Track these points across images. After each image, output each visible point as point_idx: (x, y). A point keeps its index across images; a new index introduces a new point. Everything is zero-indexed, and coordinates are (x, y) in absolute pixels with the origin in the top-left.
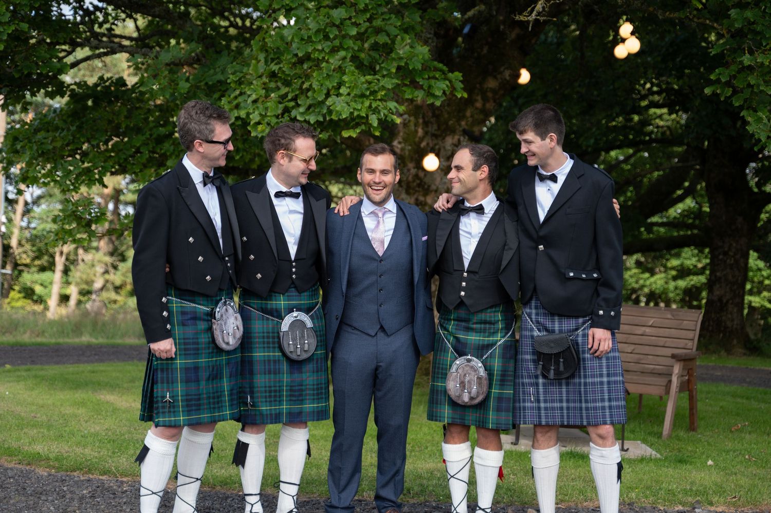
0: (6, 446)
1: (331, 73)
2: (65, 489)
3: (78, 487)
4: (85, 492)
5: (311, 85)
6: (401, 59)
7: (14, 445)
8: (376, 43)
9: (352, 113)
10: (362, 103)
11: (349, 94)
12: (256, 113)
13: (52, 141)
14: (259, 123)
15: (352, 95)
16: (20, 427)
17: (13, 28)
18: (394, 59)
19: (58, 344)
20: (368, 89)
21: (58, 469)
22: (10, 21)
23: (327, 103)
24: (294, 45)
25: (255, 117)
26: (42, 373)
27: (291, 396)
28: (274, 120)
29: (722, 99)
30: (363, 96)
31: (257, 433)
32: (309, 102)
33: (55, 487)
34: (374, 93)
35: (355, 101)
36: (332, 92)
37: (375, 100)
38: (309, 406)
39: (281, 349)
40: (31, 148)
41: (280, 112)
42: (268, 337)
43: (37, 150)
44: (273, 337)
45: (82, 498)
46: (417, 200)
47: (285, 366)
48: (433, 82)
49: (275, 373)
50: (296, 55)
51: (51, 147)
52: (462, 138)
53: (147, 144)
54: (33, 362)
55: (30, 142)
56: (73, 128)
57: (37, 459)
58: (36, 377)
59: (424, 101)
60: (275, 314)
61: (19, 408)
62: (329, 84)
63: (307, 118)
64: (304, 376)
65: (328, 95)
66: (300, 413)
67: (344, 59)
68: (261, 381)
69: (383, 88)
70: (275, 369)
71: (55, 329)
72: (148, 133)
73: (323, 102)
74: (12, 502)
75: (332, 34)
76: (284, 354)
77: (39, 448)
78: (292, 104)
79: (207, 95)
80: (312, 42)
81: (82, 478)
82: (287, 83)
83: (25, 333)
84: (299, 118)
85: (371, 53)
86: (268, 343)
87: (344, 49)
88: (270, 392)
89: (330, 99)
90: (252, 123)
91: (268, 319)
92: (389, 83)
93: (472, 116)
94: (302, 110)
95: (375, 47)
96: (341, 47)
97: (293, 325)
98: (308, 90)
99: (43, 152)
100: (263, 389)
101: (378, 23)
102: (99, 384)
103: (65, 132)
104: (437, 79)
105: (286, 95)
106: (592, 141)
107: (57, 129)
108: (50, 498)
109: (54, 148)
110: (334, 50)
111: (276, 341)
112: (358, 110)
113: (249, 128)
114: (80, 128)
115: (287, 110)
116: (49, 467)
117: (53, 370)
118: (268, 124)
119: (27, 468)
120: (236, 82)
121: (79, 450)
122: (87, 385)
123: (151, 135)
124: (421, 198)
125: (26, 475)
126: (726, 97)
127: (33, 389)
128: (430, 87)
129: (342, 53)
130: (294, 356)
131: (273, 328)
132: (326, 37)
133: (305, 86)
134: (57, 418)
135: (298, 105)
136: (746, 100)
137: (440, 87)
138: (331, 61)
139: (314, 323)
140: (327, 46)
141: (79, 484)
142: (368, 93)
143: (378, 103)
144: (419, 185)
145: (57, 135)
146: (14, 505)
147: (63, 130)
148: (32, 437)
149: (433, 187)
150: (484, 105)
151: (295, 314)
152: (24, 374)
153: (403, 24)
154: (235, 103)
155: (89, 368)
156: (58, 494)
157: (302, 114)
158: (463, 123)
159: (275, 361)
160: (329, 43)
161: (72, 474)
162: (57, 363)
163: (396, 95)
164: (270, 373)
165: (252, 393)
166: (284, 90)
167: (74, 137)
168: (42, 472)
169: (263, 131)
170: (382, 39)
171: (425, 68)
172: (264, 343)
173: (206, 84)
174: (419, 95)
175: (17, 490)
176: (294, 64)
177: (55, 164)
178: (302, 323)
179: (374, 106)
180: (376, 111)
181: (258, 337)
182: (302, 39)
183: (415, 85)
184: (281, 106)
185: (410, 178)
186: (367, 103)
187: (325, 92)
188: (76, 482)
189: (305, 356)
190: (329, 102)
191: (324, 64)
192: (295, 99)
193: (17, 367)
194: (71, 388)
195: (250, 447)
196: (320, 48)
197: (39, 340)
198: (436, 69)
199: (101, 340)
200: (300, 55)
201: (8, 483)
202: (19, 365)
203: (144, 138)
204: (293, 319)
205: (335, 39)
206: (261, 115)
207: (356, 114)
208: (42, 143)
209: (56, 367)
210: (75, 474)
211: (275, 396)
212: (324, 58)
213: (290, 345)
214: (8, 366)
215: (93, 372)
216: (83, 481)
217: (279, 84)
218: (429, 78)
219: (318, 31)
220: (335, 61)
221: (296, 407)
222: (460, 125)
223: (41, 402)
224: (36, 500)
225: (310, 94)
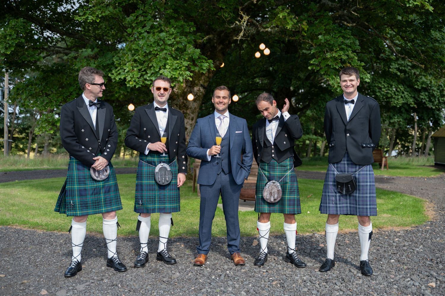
0: (22, 220)
1: (161, 60)
2: (52, 240)
3: (58, 239)
4: (61, 241)
5: (153, 65)
6: (189, 54)
7: (25, 218)
8: (178, 48)
9: (172, 76)
10: (176, 72)
11: (170, 68)
12: (129, 76)
13: (35, 89)
14: (130, 81)
15: (171, 68)
16: (27, 210)
17: (18, 41)
18: (186, 54)
19: (35, 170)
20: (178, 66)
21: (47, 230)
22: (16, 38)
23: (160, 72)
24: (144, 48)
25: (128, 79)
26: (31, 183)
27: (159, 200)
28: (137, 80)
29: (316, 71)
30: (176, 69)
31: (145, 217)
32: (152, 71)
33: (47, 239)
34: (180, 68)
35: (173, 71)
36: (162, 68)
37: (181, 71)
38: (168, 205)
39: (155, 180)
40: (26, 93)
41: (139, 76)
42: (150, 174)
43: (29, 93)
44: (152, 174)
45: (61, 245)
46: (183, 112)
47: (157, 187)
48: (202, 64)
49: (152, 191)
50: (145, 52)
51: (34, 92)
52: (200, 88)
53: (75, 91)
54: (26, 178)
55: (25, 90)
56: (44, 84)
57: (37, 225)
58: (30, 185)
59: (199, 71)
60: (153, 164)
61: (25, 201)
62: (161, 64)
63: (151, 78)
64: (166, 192)
65: (160, 69)
66: (164, 209)
67: (166, 54)
68: (146, 194)
69: (183, 66)
70: (152, 188)
71: (32, 163)
72: (76, 86)
73: (158, 72)
74: (29, 249)
75: (161, 43)
76: (156, 182)
77: (37, 220)
78: (144, 73)
79: (103, 70)
80: (153, 47)
81: (59, 234)
82: (142, 64)
83: (20, 165)
84: (148, 78)
85: (175, 52)
86: (150, 177)
87: (166, 50)
88: (150, 199)
89: (161, 71)
90: (127, 81)
91: (150, 166)
92: (186, 64)
93: (204, 79)
94: (149, 75)
95: (177, 49)
96: (164, 49)
97: (161, 169)
98: (151, 67)
99: (31, 94)
100: (147, 197)
101: (178, 39)
102: (57, 188)
103: (40, 86)
104: (203, 62)
105: (141, 69)
106: (240, 89)
107: (36, 84)
108: (46, 246)
109: (36, 92)
110: (162, 50)
111: (153, 175)
112: (175, 75)
113: (126, 83)
114: (47, 84)
115: (142, 75)
116: (43, 229)
117: (36, 181)
118: (134, 81)
119: (33, 230)
120: (118, 64)
121: (55, 220)
122: (52, 188)
123: (77, 87)
124: (185, 111)
125: (33, 234)
126: (317, 70)
127: (29, 191)
128: (201, 66)
129: (165, 52)
130: (161, 183)
131: (152, 170)
132: (158, 45)
133: (150, 65)
134: (42, 205)
135: (147, 73)
136: (326, 71)
137: (206, 65)
138: (161, 55)
139: (171, 168)
140: (158, 48)
141: (58, 237)
142: (178, 68)
143: (182, 72)
144: (184, 106)
145: (37, 87)
146: (30, 251)
147: (39, 85)
148: (33, 215)
149: (190, 107)
150: (209, 75)
151: (162, 164)
152: (24, 184)
153: (188, 40)
154: (118, 72)
155: (51, 180)
156: (49, 243)
157: (149, 77)
158: (201, 82)
159: (152, 185)
160: (159, 47)
161: (54, 232)
162: (37, 178)
163: (188, 68)
164: (150, 190)
165: (142, 199)
166: (140, 67)
167: (44, 87)
168: (40, 232)
169: (132, 84)
170: (180, 46)
171: (199, 58)
172: (148, 177)
173: (102, 65)
174: (197, 69)
175: (30, 242)
176: (145, 56)
177: (37, 99)
178: (165, 168)
179: (181, 73)
180: (182, 75)
181: (145, 174)
182: (148, 45)
183: (195, 65)
184: (140, 74)
185: (181, 103)
186: (178, 72)
187: (159, 67)
188: (56, 236)
189: (166, 183)
190: (161, 72)
191: (158, 56)
192: (145, 70)
193: (21, 181)
194: (45, 190)
195: (142, 223)
196: (156, 49)
197: (26, 168)
198: (203, 59)
199: (52, 167)
200: (147, 52)
201: (25, 239)
202: (20, 180)
203: (74, 88)
204: (161, 167)
205: (161, 45)
206: (131, 77)
207: (173, 76)
208: (31, 90)
209: (36, 180)
210: (55, 232)
211: (152, 201)
212: (157, 53)
213: (159, 178)
214: (17, 181)
215: (53, 182)
216: (59, 235)
217: (138, 64)
218: (201, 62)
219: (155, 42)
220: (162, 54)
221: (162, 206)
222: (200, 83)
223: (34, 197)
224: (40, 247)
225: (152, 68)
